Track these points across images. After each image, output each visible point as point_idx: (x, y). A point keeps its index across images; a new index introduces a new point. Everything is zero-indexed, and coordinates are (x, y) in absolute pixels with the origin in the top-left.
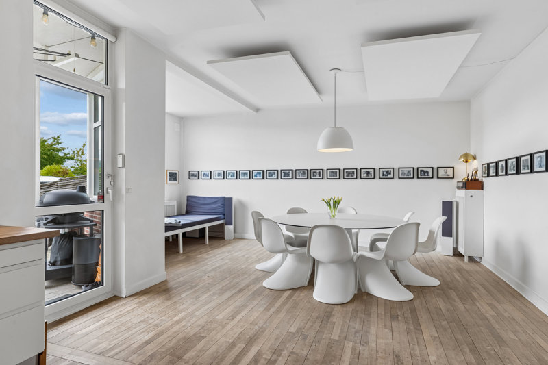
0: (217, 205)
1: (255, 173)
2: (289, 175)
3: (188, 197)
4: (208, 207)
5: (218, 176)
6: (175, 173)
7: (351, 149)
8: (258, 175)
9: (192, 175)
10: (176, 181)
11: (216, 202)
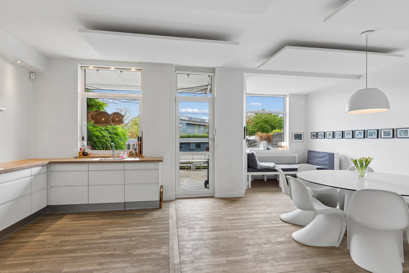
0: (325, 159)
1: (357, 133)
2: (389, 134)
3: (309, 151)
4: (320, 160)
5: (329, 136)
6: (301, 135)
7: (387, 110)
8: (359, 135)
9: (314, 135)
10: (301, 139)
11: (325, 156)
